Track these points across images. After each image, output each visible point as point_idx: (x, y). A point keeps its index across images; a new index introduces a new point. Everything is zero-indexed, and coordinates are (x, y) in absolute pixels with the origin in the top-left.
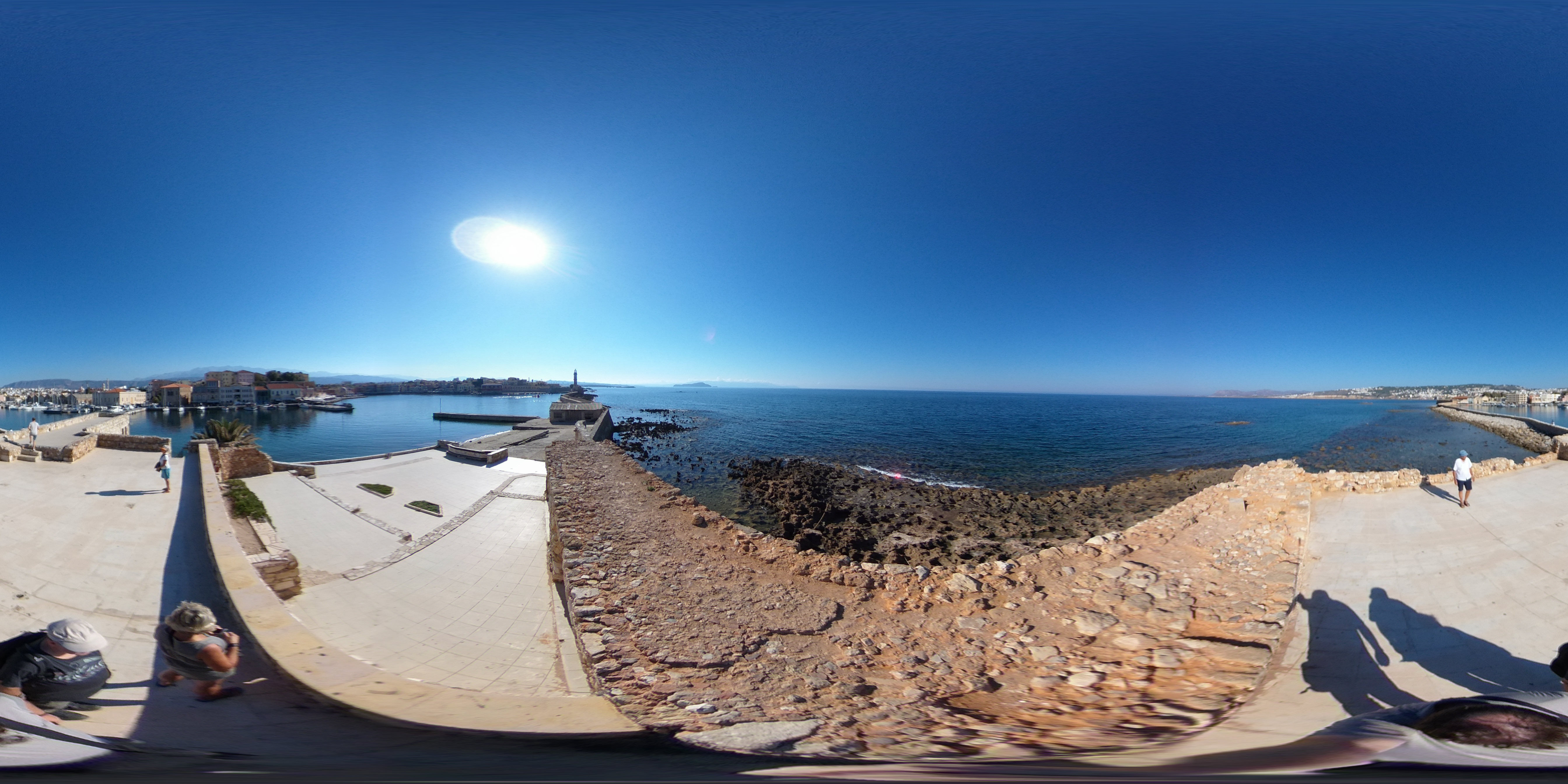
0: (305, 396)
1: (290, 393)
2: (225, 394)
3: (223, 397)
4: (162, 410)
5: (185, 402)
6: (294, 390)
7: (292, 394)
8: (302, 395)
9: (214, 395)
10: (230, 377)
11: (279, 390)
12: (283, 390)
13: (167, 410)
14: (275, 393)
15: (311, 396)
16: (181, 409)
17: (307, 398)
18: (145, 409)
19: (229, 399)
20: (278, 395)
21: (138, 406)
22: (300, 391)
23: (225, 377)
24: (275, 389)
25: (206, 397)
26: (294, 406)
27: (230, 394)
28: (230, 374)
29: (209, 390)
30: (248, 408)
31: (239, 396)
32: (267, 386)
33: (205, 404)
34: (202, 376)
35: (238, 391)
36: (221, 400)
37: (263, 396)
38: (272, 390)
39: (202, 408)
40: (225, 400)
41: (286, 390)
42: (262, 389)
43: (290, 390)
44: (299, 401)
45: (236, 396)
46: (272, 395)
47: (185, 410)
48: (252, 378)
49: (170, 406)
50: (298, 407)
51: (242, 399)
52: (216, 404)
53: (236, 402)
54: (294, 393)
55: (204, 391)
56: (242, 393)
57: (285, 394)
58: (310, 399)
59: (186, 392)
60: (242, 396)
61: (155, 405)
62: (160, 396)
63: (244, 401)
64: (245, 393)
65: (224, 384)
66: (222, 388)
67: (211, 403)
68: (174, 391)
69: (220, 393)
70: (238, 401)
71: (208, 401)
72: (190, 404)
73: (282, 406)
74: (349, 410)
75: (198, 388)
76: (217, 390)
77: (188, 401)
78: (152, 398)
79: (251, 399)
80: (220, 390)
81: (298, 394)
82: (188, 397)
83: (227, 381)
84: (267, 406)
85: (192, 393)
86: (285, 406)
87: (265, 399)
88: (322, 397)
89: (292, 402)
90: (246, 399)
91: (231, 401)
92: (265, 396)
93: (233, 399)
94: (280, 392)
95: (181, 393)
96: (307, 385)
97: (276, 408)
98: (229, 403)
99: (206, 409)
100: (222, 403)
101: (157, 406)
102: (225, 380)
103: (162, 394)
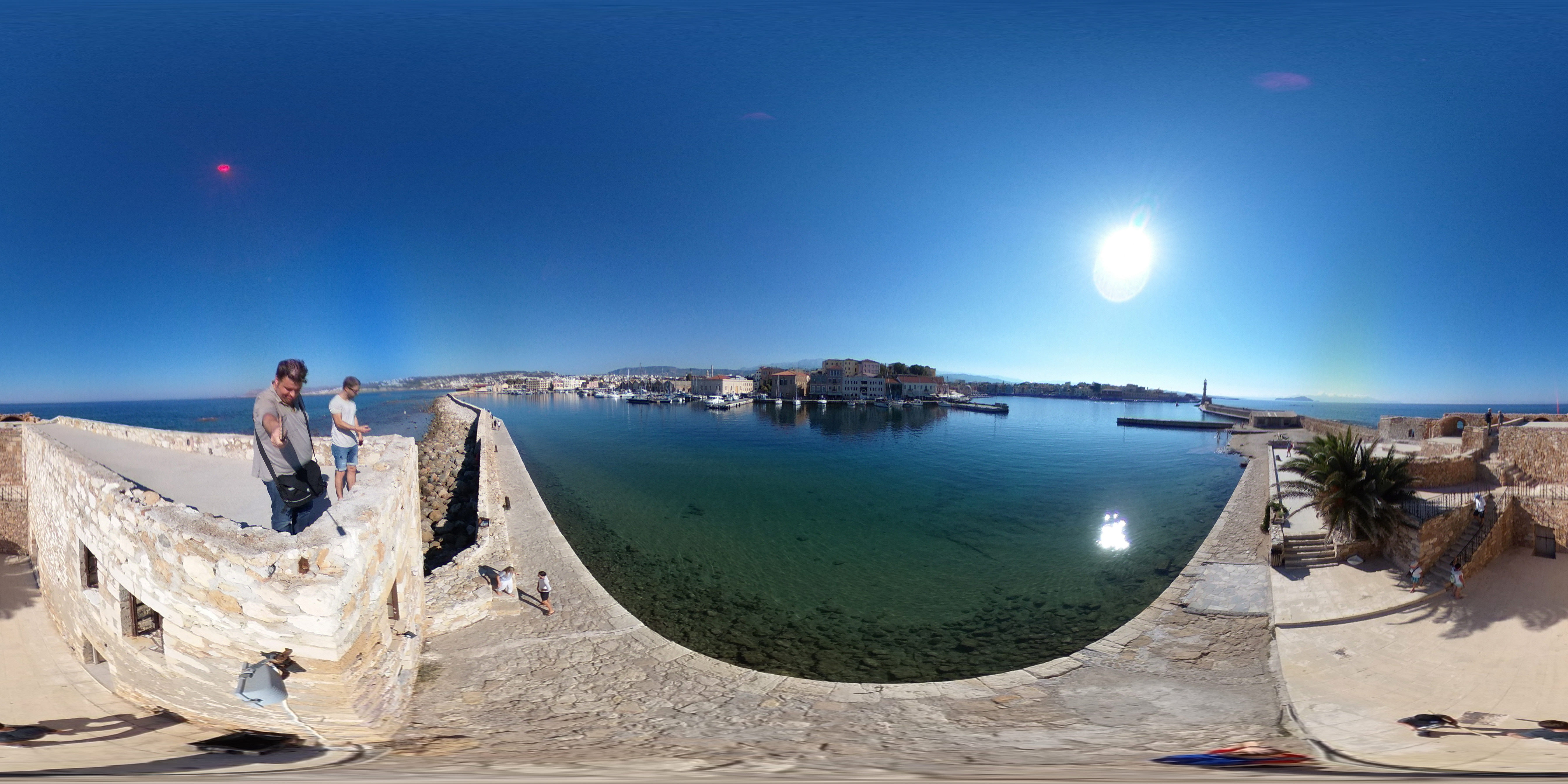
0: (940, 392)
1: (924, 388)
2: (850, 385)
3: (846, 389)
4: (774, 403)
5: (800, 393)
6: (929, 385)
8: (936, 392)
9: (837, 387)
10: (853, 367)
11: (913, 384)
12: (917, 384)
13: (779, 402)
14: (908, 388)
15: (945, 392)
16: (798, 402)
17: (941, 395)
18: (752, 400)
19: (855, 392)
20: (910, 390)
21: (744, 396)
22: (935, 386)
23: (847, 366)
24: (907, 383)
25: (827, 388)
26: (930, 404)
27: (856, 386)
28: (854, 363)
29: (830, 381)
30: (882, 404)
31: (866, 388)
32: (896, 379)
33: (827, 397)
34: (820, 366)
35: (865, 382)
36: (845, 392)
37: (894, 391)
38: (904, 384)
39: (824, 401)
40: (850, 392)
41: (920, 384)
42: (891, 382)
43: (924, 385)
44: (934, 398)
45: (862, 388)
46: (903, 389)
47: (802, 403)
48: (878, 369)
49: (782, 398)
51: (869, 392)
52: (838, 397)
53: (862, 397)
54: (928, 388)
55: (823, 383)
56: (868, 386)
57: (918, 389)
58: (945, 396)
59: (802, 381)
60: (869, 389)
61: (764, 395)
62: (771, 384)
63: (871, 395)
64: (872, 386)
65: (847, 375)
66: (844, 379)
67: (834, 396)
68: (788, 382)
69: (844, 385)
70: (864, 394)
71: (829, 394)
72: (808, 396)
73: (917, 403)
74: (1003, 411)
75: (817, 377)
76: (840, 381)
77: (805, 392)
78: (760, 387)
79: (881, 392)
80: (844, 382)
81: (933, 390)
82: (805, 388)
83: (849, 371)
84: (902, 402)
85: (808, 384)
86: (921, 402)
87: (897, 394)
88: (956, 395)
89: (927, 399)
90: (873, 393)
91: (856, 395)
92: (896, 391)
93: (858, 392)
94: (913, 387)
95: (798, 383)
96: (940, 380)
97: (911, 406)
98: (855, 397)
99: (828, 403)
100: (847, 397)
101: (767, 397)
102: (847, 370)
103: (773, 382)
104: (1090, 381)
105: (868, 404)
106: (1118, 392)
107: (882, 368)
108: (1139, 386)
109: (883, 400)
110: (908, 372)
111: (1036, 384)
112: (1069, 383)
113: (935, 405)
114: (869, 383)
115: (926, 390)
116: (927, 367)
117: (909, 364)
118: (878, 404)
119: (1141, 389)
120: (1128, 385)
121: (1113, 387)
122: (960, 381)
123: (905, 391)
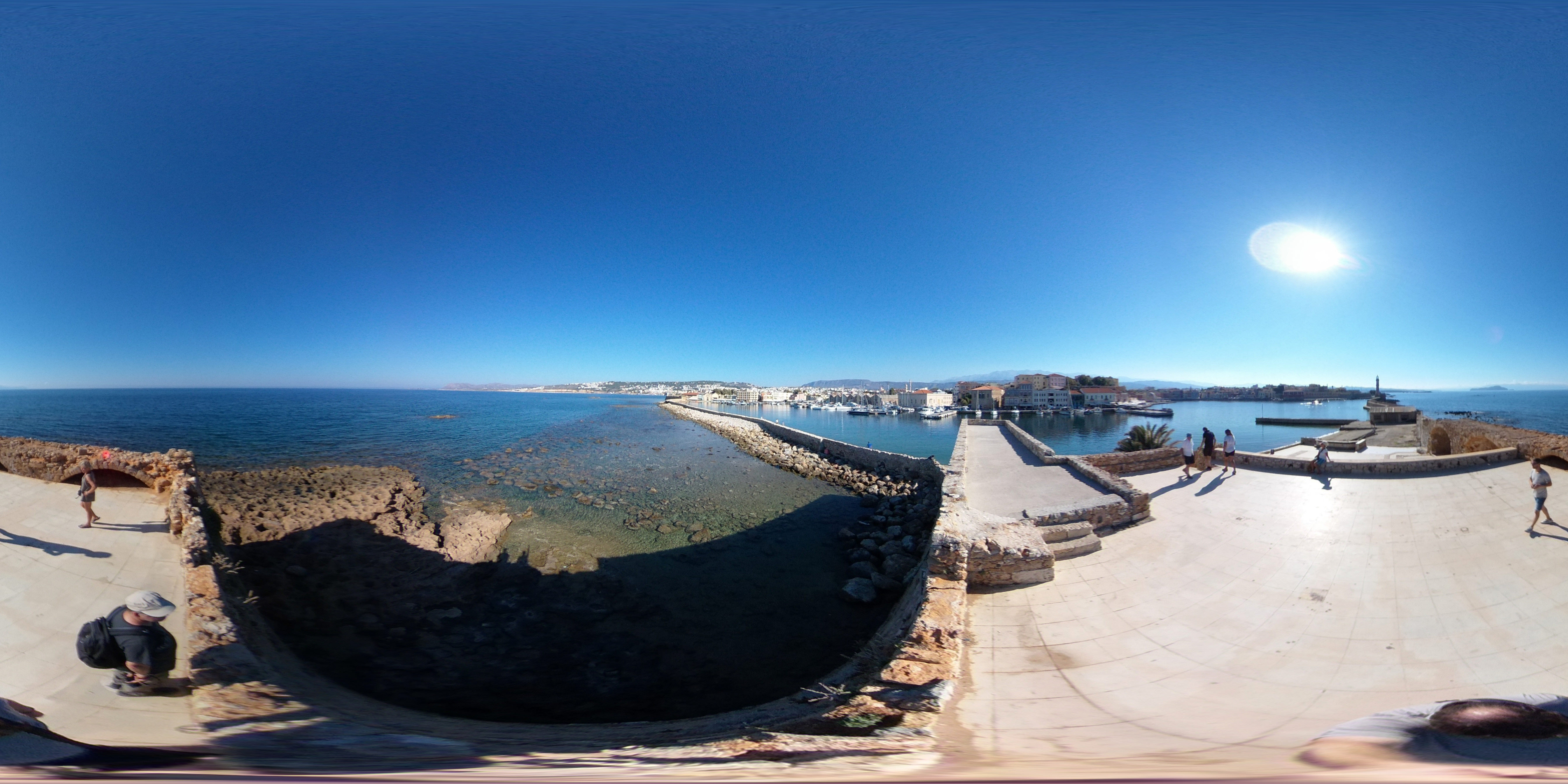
0: (1119, 401)
1: (1104, 398)
3: (1035, 400)
4: (975, 414)
5: (996, 405)
6: (1108, 395)
7: (1106, 399)
8: (1116, 400)
9: (1027, 399)
10: (1042, 380)
11: (1094, 395)
13: (979, 413)
14: (1090, 398)
15: (1125, 401)
16: (995, 412)
17: (1120, 403)
18: (955, 412)
19: (1043, 403)
21: (947, 408)
22: (1114, 395)
23: (1037, 380)
24: (1089, 394)
25: (1018, 400)
26: (1109, 411)
27: (1043, 398)
28: (1043, 377)
29: (1021, 394)
30: (1066, 412)
31: (1053, 400)
32: (1081, 390)
33: (1019, 408)
34: (1012, 381)
35: (1052, 395)
36: (1034, 403)
37: (1078, 401)
38: (1086, 394)
39: (1017, 411)
40: (1039, 403)
41: (1099, 395)
42: (1077, 393)
43: (1104, 395)
44: (1113, 406)
45: (1049, 400)
46: (1086, 399)
48: (1064, 382)
49: (981, 409)
50: (1113, 412)
51: (1056, 403)
52: (1029, 408)
53: (1049, 407)
54: (1108, 398)
55: (1015, 396)
56: (1055, 397)
57: (1099, 399)
58: (1125, 403)
60: (1055, 400)
61: (966, 407)
62: (970, 397)
63: (1057, 405)
64: (1059, 397)
65: (1036, 388)
66: (1034, 392)
67: (1025, 407)
68: (986, 395)
69: (1034, 398)
70: (1051, 405)
71: (1021, 405)
72: (1003, 407)
73: (1098, 411)
74: (1168, 414)
75: (1011, 391)
76: (1030, 394)
77: (1000, 404)
78: (959, 400)
79: (1065, 403)
80: (1033, 395)
81: (1113, 398)
82: (1000, 401)
85: (1003, 397)
86: (1101, 410)
87: (1081, 404)
88: (1136, 402)
89: (1107, 407)
90: (1059, 403)
91: (1044, 405)
93: (1046, 403)
94: (1094, 398)
95: (994, 397)
96: (1120, 389)
97: (1091, 413)
100: (1036, 407)
101: (968, 409)
102: (1036, 384)
103: (973, 396)
104: (1275, 383)
105: (1054, 413)
107: (1068, 381)
109: (1066, 409)
110: (1092, 383)
116: (1110, 377)
117: (1093, 376)
118: (1063, 413)
119: (1324, 388)
123: (1087, 401)
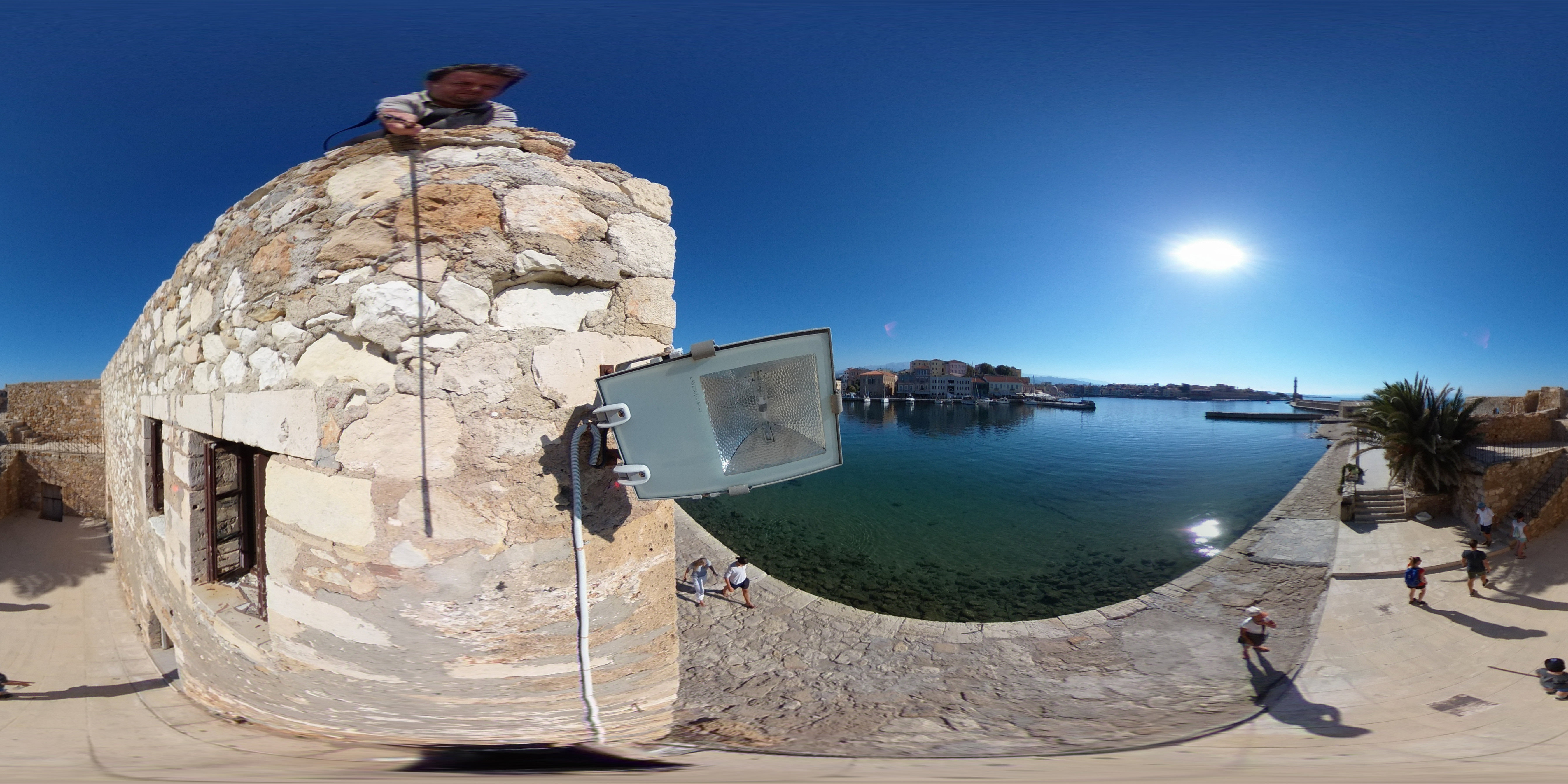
2: (938, 385)
3: (933, 388)
4: (863, 401)
5: (888, 392)
6: (1015, 384)
8: (1022, 391)
9: (924, 386)
10: (940, 366)
11: (999, 384)
12: (1003, 383)
13: (868, 400)
14: (994, 387)
15: (1031, 392)
16: (886, 400)
17: (1027, 394)
19: (942, 391)
20: (997, 389)
22: (1022, 386)
23: (934, 366)
24: (994, 384)
25: (915, 387)
26: (1016, 402)
27: (943, 385)
28: (941, 363)
29: (918, 380)
30: (969, 402)
31: (953, 388)
32: (983, 379)
33: (915, 396)
34: (908, 367)
35: (952, 382)
36: (932, 391)
39: (912, 399)
40: (938, 391)
41: (1005, 384)
42: (978, 382)
43: (1010, 384)
45: (949, 387)
47: (890, 401)
49: (872, 396)
51: (956, 391)
52: (926, 396)
53: (949, 395)
54: (1015, 387)
55: (910, 381)
56: (955, 385)
57: (1004, 388)
58: (1032, 395)
59: (890, 381)
60: (956, 388)
61: (853, 394)
62: (859, 384)
63: (958, 394)
64: (960, 385)
65: (934, 375)
66: (932, 379)
67: (921, 395)
68: (877, 381)
69: (932, 384)
70: (951, 393)
71: (916, 393)
72: (896, 395)
73: (1004, 402)
74: (1091, 408)
75: (904, 377)
76: (928, 380)
77: (893, 391)
78: (848, 387)
79: (967, 391)
80: (931, 381)
81: (1019, 389)
82: (893, 388)
83: (936, 372)
84: (989, 401)
85: (896, 383)
86: (1008, 401)
87: (984, 393)
88: (1041, 394)
89: (1013, 398)
90: (960, 391)
91: (943, 394)
92: (983, 389)
93: (945, 391)
94: (999, 387)
95: (886, 383)
96: (1026, 380)
97: (997, 404)
98: (943, 395)
99: (916, 402)
100: (934, 396)
101: (855, 396)
102: (935, 370)
103: (862, 382)
104: (1179, 383)
105: (955, 402)
106: (1207, 392)
107: (969, 368)
108: (1229, 386)
109: (970, 398)
110: (995, 372)
111: (1123, 386)
112: (1158, 384)
113: (1021, 403)
114: (956, 382)
115: (1012, 389)
116: (1013, 367)
117: (995, 365)
118: (965, 402)
119: (1230, 389)
120: (1219, 385)
121: (1203, 387)
122: (1047, 383)
123: (991, 390)
